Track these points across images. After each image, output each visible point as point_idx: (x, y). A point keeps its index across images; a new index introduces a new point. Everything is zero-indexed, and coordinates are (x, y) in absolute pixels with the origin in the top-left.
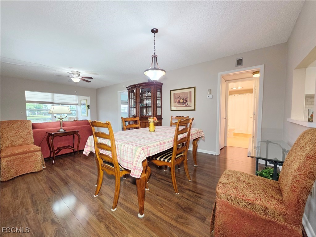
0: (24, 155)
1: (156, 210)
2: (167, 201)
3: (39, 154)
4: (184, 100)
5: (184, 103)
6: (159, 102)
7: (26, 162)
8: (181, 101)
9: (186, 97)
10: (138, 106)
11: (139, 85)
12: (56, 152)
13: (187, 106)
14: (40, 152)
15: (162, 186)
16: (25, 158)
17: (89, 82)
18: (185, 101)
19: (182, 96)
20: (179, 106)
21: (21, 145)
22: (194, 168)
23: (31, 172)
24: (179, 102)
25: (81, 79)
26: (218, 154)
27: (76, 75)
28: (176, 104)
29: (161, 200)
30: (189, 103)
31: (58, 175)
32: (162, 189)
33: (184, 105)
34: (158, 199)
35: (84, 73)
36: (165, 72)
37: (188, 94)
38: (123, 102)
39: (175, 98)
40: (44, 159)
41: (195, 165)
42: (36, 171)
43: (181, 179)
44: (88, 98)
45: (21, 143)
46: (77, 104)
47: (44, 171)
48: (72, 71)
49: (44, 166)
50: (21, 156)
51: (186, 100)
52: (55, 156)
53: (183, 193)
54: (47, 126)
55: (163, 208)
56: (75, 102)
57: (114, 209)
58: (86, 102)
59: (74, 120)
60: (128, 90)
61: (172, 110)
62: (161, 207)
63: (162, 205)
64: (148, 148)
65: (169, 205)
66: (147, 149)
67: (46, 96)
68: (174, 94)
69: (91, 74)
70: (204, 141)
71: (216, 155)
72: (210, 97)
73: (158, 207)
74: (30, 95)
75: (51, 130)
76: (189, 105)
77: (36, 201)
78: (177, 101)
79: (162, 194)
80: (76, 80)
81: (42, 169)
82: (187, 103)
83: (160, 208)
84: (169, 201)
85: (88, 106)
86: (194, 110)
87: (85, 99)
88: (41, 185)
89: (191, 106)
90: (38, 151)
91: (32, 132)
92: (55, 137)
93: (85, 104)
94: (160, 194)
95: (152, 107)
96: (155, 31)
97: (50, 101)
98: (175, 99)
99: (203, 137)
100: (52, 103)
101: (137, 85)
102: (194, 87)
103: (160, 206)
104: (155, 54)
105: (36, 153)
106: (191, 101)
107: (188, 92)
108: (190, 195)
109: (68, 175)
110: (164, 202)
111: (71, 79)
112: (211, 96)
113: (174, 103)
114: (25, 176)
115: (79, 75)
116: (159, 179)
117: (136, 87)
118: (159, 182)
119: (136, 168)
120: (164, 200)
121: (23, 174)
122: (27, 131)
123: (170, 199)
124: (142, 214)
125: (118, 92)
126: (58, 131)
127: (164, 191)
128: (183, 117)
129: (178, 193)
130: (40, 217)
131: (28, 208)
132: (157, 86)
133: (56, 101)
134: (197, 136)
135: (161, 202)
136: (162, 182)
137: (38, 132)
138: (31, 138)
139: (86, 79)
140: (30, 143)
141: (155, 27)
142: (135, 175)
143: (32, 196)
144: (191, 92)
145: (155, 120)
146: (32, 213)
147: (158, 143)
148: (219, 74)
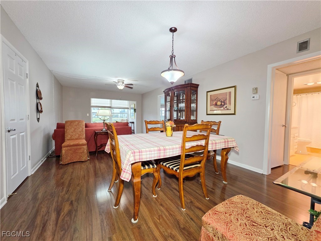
0: (76, 147)
1: (151, 220)
2: (168, 215)
3: (85, 147)
4: (222, 102)
5: (221, 106)
6: (193, 105)
7: (77, 153)
8: (219, 103)
9: (224, 99)
10: (172, 110)
11: (173, 89)
12: (98, 148)
13: (225, 109)
14: (86, 146)
15: (172, 197)
16: (76, 149)
17: (132, 88)
18: (223, 104)
19: (220, 97)
20: (216, 109)
21: (77, 139)
22: (223, 185)
23: (80, 160)
24: (216, 104)
25: (125, 86)
26: (266, 173)
27: (121, 83)
28: (213, 107)
29: (162, 211)
30: (228, 105)
31: (95, 167)
32: (170, 200)
33: (222, 109)
34: (160, 210)
35: (127, 81)
36: (183, 72)
37: (227, 95)
38: (162, 106)
39: (211, 100)
40: (90, 152)
41: (224, 182)
42: (83, 160)
43: (197, 194)
44: (135, 102)
45: (77, 138)
46: (128, 108)
47: (88, 161)
48: (118, 80)
49: (89, 158)
50: (74, 147)
51: (224, 102)
52: (98, 151)
53: (191, 211)
54: (96, 126)
55: (159, 220)
56: (127, 107)
57: (115, 206)
58: (134, 106)
59: (117, 122)
60: (165, 93)
61: (208, 113)
62: (158, 219)
63: (161, 217)
64: (140, 152)
65: (168, 220)
66: (138, 154)
67: (106, 102)
68: (211, 96)
69: (133, 81)
70: (237, 153)
71: (262, 174)
72: (255, 98)
73: (155, 218)
74: (94, 101)
75: (98, 129)
76: (227, 108)
77: (71, 184)
78: (214, 104)
79: (167, 204)
80: (121, 87)
81: (87, 160)
82: (225, 106)
83: (156, 219)
84: (170, 214)
85: (135, 110)
86: (234, 114)
87: (133, 104)
88: (80, 172)
89: (230, 110)
90: (85, 145)
91: (84, 130)
92: (99, 134)
93: (133, 108)
94: (165, 205)
95: (186, 110)
96: (173, 30)
97: (109, 105)
98: (212, 102)
99: (237, 148)
100: (110, 107)
101: (172, 88)
102: (235, 87)
103: (158, 217)
104: (173, 54)
105: (83, 147)
106: (230, 104)
107: (227, 92)
108: (198, 216)
109: (100, 168)
110: (165, 214)
111: (117, 86)
112: (257, 96)
113: (210, 106)
114: (76, 163)
115: (123, 83)
116: (173, 188)
117: (170, 90)
118: (171, 191)
119: (126, 171)
120: (165, 211)
121: (75, 161)
122: (81, 129)
123: (172, 213)
124: (135, 220)
125: (158, 96)
126: (102, 131)
127: (171, 203)
128: (214, 122)
129: (185, 210)
130: (67, 196)
131: (64, 188)
132: (191, 88)
133: (113, 106)
134: (224, 146)
135: (162, 214)
136: (174, 193)
137: (89, 130)
138: (83, 135)
139: (129, 86)
140: (82, 138)
141: (173, 25)
142: (124, 178)
143: (71, 179)
144: (230, 93)
145: (172, 124)
146: (64, 192)
147: (156, 148)
148: (270, 67)
